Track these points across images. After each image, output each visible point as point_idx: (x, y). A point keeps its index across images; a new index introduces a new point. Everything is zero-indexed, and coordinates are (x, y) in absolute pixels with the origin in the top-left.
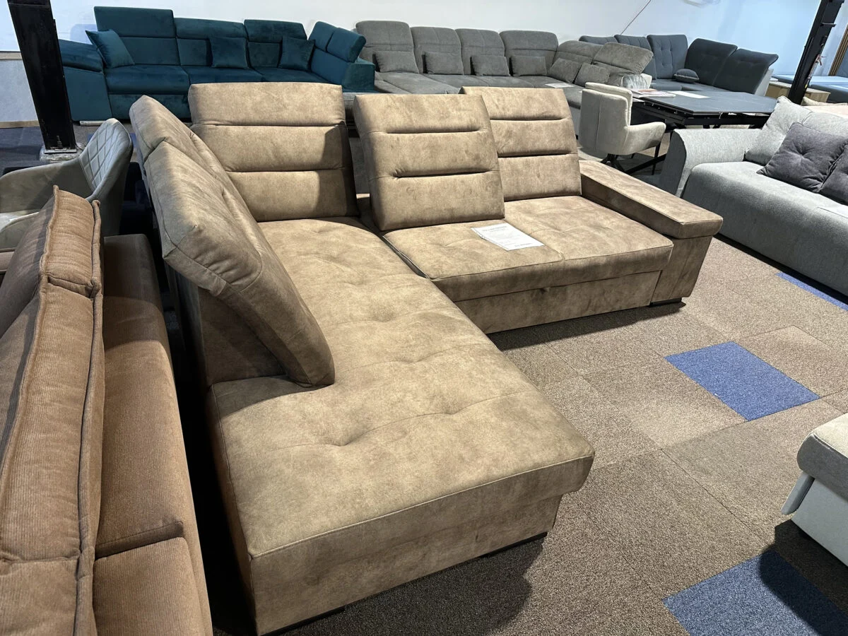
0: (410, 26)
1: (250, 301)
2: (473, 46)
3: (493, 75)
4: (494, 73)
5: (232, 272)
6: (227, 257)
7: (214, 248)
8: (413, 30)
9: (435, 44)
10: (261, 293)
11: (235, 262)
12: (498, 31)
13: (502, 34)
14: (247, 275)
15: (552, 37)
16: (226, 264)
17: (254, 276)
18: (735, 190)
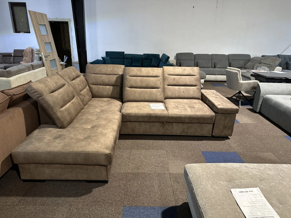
0: (194, 54)
1: (42, 103)
2: (216, 59)
3: (222, 68)
4: (222, 67)
5: (38, 95)
6: (37, 92)
7: (34, 89)
8: (195, 55)
9: (202, 59)
10: (45, 101)
11: (39, 93)
12: (227, 54)
13: (228, 55)
14: (42, 96)
15: (249, 56)
16: (37, 93)
17: (43, 97)
18: (275, 104)
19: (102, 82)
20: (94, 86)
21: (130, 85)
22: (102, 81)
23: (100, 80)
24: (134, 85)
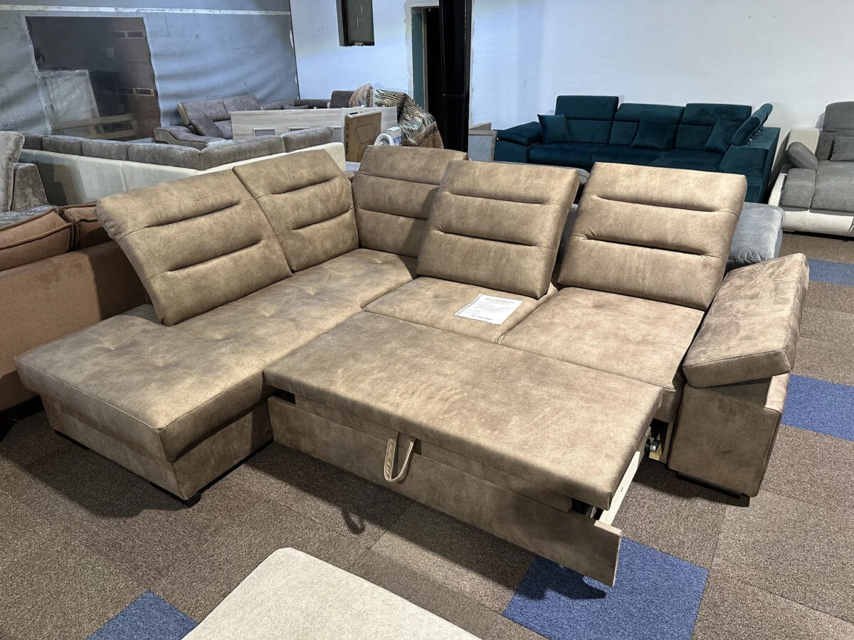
5: (113, 229)
6: (111, 220)
7: (105, 213)
11: (114, 223)
14: (120, 233)
17: (123, 234)
19: (389, 202)
20: (369, 212)
21: (443, 221)
22: (390, 198)
23: (384, 195)
24: (455, 223)
